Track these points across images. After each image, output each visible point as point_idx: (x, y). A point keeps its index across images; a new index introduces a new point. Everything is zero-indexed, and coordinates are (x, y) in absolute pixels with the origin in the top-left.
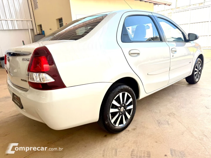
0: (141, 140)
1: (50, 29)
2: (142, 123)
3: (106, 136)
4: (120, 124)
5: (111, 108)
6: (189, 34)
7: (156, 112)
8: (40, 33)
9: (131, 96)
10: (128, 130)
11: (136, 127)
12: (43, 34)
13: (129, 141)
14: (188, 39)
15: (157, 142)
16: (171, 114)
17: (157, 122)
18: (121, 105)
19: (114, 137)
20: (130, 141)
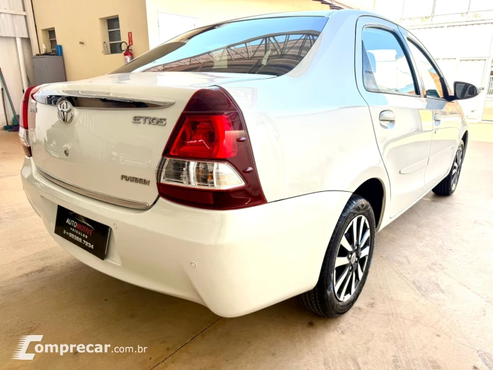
0: (401, 332)
1: (82, 43)
2: (381, 288)
3: (311, 324)
4: (346, 293)
5: (339, 256)
6: (456, 84)
7: (400, 263)
8: (49, 51)
9: (368, 227)
10: (359, 309)
11: (373, 299)
12: (58, 55)
13: (373, 334)
14: (453, 94)
15: (438, 336)
16: (434, 267)
17: (413, 286)
18: (353, 247)
19: (332, 326)
20: (376, 336)
